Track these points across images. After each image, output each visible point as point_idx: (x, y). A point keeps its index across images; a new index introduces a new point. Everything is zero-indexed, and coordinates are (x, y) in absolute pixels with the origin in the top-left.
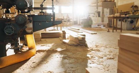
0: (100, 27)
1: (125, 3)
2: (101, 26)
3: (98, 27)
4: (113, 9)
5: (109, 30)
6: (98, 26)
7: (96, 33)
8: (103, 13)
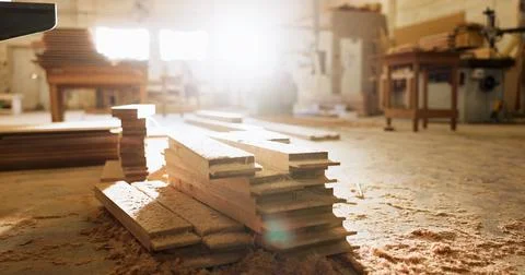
0: (332, 112)
1: (426, 15)
2: (332, 108)
3: (323, 112)
4: (375, 40)
5: (389, 121)
6: (322, 107)
7: (334, 134)
8: (337, 56)
